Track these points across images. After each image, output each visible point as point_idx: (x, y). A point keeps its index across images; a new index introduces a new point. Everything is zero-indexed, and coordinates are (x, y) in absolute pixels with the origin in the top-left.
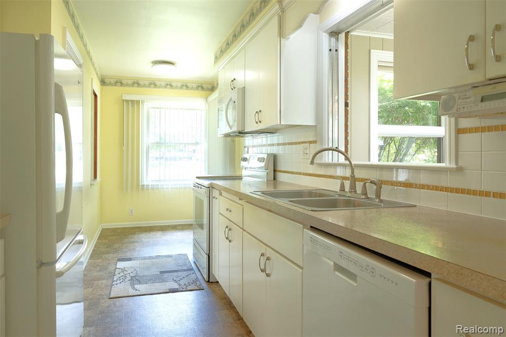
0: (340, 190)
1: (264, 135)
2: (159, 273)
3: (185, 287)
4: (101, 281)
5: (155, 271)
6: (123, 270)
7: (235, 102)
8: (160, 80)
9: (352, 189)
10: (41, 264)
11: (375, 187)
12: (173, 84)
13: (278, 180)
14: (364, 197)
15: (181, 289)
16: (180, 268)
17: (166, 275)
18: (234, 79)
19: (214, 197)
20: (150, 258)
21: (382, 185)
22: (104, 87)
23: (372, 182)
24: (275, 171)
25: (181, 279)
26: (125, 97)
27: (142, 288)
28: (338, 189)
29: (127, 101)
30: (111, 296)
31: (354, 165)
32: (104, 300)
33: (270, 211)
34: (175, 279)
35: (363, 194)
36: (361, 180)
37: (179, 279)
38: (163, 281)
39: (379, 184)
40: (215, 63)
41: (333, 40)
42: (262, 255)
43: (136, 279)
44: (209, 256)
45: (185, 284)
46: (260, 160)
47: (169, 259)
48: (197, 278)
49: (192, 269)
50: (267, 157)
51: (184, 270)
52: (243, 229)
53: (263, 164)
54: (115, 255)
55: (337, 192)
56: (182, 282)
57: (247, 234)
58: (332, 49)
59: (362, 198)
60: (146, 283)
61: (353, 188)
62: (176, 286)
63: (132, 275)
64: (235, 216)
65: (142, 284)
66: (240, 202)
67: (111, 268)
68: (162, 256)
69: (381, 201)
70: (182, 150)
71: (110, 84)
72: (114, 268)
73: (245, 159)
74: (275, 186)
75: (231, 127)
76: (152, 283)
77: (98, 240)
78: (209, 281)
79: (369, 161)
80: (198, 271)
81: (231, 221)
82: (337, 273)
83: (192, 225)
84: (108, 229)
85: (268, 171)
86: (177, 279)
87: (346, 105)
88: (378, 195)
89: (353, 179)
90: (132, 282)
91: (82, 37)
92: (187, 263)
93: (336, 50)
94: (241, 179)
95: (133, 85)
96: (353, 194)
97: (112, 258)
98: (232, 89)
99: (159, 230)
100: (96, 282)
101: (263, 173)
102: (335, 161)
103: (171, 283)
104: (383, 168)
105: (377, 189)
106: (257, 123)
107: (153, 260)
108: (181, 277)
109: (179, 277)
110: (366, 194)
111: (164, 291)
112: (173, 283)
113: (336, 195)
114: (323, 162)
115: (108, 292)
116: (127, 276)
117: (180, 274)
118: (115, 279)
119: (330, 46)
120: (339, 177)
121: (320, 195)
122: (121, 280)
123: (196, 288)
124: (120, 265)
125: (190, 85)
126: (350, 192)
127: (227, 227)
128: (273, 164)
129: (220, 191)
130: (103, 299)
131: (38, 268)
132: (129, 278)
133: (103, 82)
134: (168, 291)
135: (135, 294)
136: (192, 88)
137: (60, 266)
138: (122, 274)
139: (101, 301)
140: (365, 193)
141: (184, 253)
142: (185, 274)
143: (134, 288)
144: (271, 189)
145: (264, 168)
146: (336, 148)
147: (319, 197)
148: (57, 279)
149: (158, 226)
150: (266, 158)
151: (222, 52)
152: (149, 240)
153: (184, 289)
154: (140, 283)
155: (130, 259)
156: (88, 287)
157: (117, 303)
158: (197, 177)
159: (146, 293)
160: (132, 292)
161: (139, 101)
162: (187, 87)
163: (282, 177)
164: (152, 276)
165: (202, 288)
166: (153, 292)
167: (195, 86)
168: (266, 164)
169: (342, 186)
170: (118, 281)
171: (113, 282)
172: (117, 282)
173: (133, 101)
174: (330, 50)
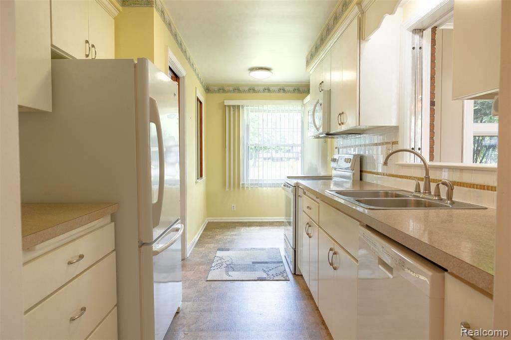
0: (416, 191)
1: (353, 136)
2: (251, 263)
3: (273, 277)
4: (202, 266)
5: (248, 261)
6: (221, 258)
7: (321, 105)
8: (258, 85)
9: (426, 190)
10: (142, 244)
11: (447, 188)
12: (271, 89)
13: (364, 180)
14: (436, 198)
15: (269, 279)
16: (270, 260)
17: (257, 265)
18: (322, 82)
19: (299, 196)
20: (246, 249)
21: (454, 186)
22: (209, 94)
23: (443, 184)
24: (361, 171)
25: (270, 270)
26: (227, 103)
27: (234, 275)
28: (413, 190)
29: (229, 106)
30: (208, 279)
31: (429, 165)
32: (202, 282)
33: (337, 209)
34: (265, 269)
35: (435, 195)
36: (434, 181)
37: (268, 270)
38: (254, 270)
39: (451, 186)
40: (306, 67)
41: (417, 37)
42: (331, 250)
43: (231, 267)
44: (295, 251)
45: (273, 275)
46: (347, 161)
47: (262, 252)
48: (285, 270)
49: (282, 262)
50: (354, 158)
51: (274, 263)
52: (318, 225)
53: (349, 165)
54: (216, 246)
55: (413, 193)
56: (270, 273)
57: (322, 230)
58: (415, 46)
59: (435, 200)
60: (239, 271)
61: (427, 188)
62: (264, 275)
63: (228, 263)
64: (313, 214)
65: (236, 271)
66: (317, 200)
67: (211, 256)
68: (256, 249)
69: (453, 203)
70: (290, 150)
71: (214, 91)
72: (213, 256)
73: (334, 160)
74: (361, 186)
75: (318, 129)
76: (244, 271)
77: (203, 231)
78: (295, 274)
79: (462, 162)
80: (287, 264)
81: (310, 218)
82: (380, 266)
83: (283, 222)
84: (213, 222)
85: (354, 171)
86: (266, 270)
87: (432, 104)
88: (450, 196)
89: (428, 180)
90: (227, 269)
91: (185, 52)
92: (278, 256)
93: (420, 48)
94: (331, 179)
95: (234, 90)
96: (427, 196)
97: (214, 247)
98: (320, 92)
99: (257, 226)
100: (197, 267)
101: (349, 173)
102: (412, 162)
103: (260, 272)
104: (463, 169)
105: (448, 191)
106: (340, 124)
107: (248, 252)
108: (271, 269)
109: (269, 267)
110: (439, 196)
111: (253, 279)
112: (262, 272)
113: (411, 195)
114: (404, 162)
115: (206, 277)
116: (224, 263)
117: (269, 265)
118: (213, 265)
119: (413, 43)
120: (415, 177)
121: (397, 196)
122: (218, 267)
123: (283, 279)
124: (219, 254)
125: (286, 89)
126: (425, 193)
127: (308, 224)
128: (361, 165)
129: (303, 190)
130: (202, 280)
131: (140, 247)
132: (225, 265)
133: (208, 90)
134: (257, 279)
135: (228, 279)
136: (289, 91)
137: (157, 247)
138: (219, 262)
139: (200, 282)
140: (438, 194)
141: (276, 247)
142: (275, 265)
143: (228, 274)
144: (357, 189)
145: (350, 169)
146: (413, 149)
147: (396, 197)
148: (154, 257)
149: (257, 222)
150: (352, 158)
151: (312, 55)
152: (247, 234)
153: (271, 279)
154: (233, 270)
155: (228, 250)
156: (191, 270)
157: (212, 286)
158: (288, 177)
159: (237, 279)
160: (226, 277)
161: (239, 106)
162: (284, 90)
163: (368, 178)
164: (245, 265)
165: (288, 279)
166: (243, 279)
167: (291, 89)
168: (351, 165)
169: (418, 186)
170: (216, 267)
171: (211, 267)
172: (214, 268)
173: (234, 106)
174: (414, 48)
